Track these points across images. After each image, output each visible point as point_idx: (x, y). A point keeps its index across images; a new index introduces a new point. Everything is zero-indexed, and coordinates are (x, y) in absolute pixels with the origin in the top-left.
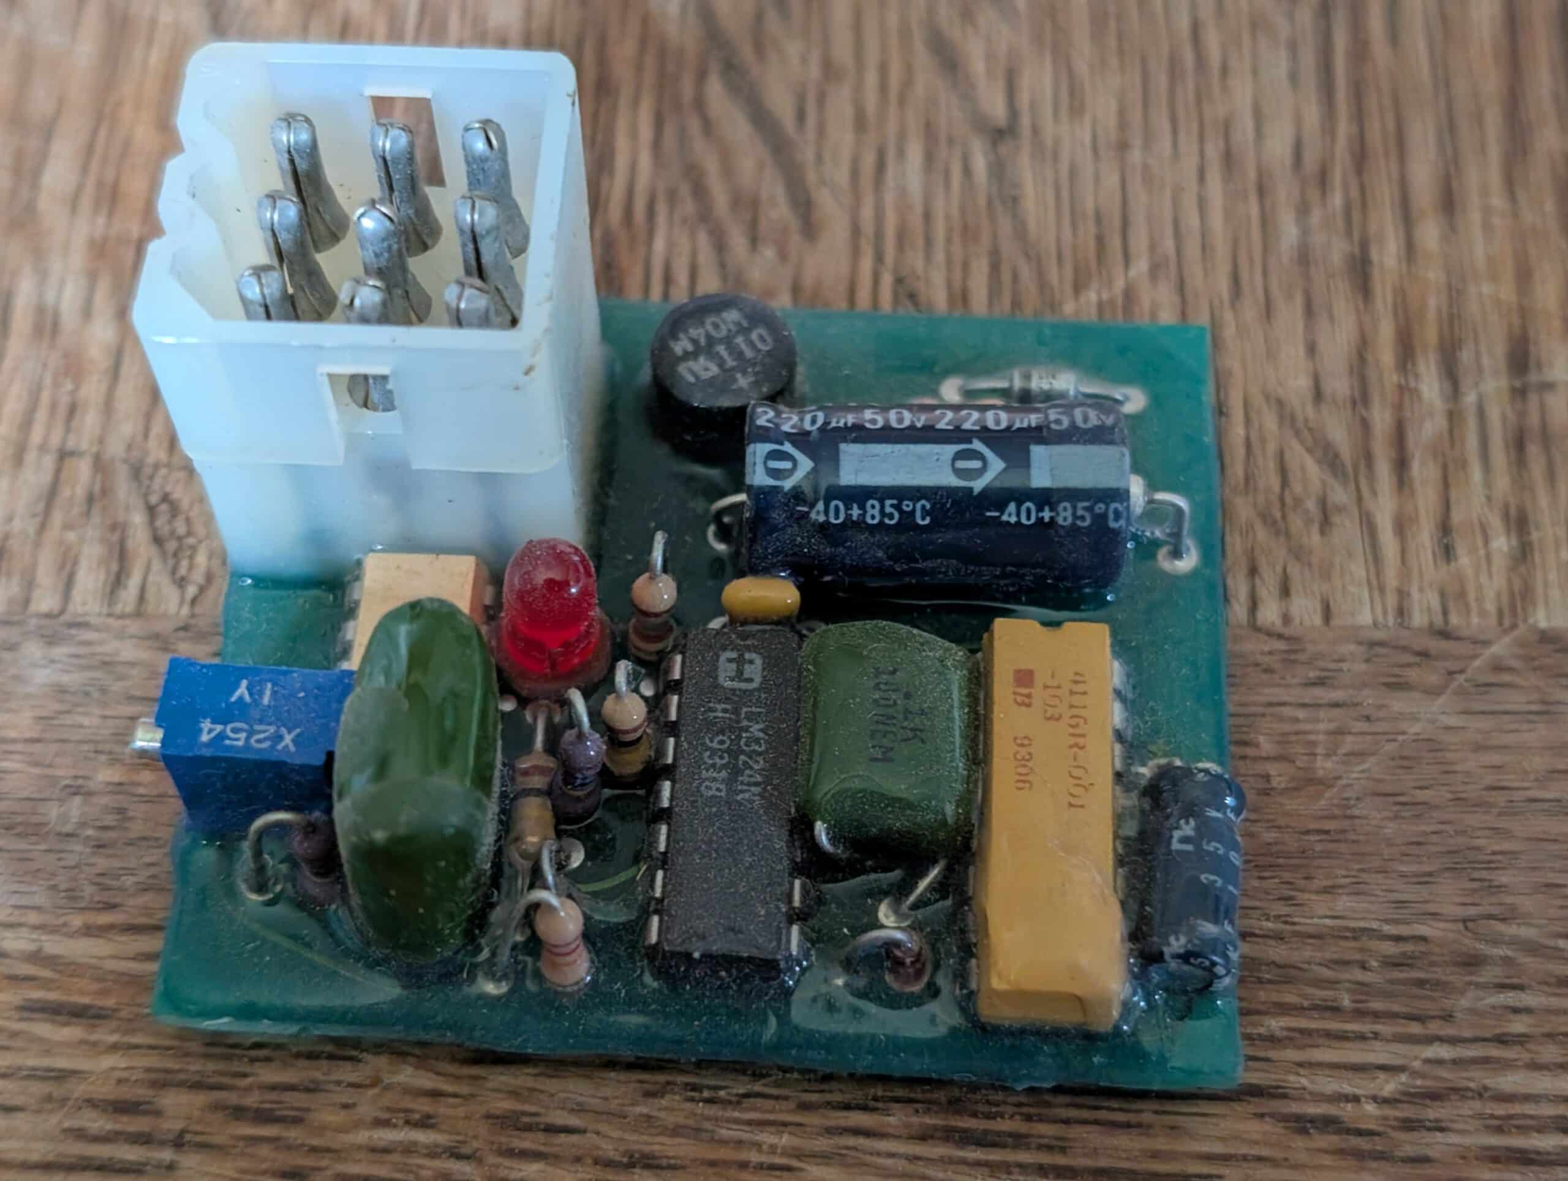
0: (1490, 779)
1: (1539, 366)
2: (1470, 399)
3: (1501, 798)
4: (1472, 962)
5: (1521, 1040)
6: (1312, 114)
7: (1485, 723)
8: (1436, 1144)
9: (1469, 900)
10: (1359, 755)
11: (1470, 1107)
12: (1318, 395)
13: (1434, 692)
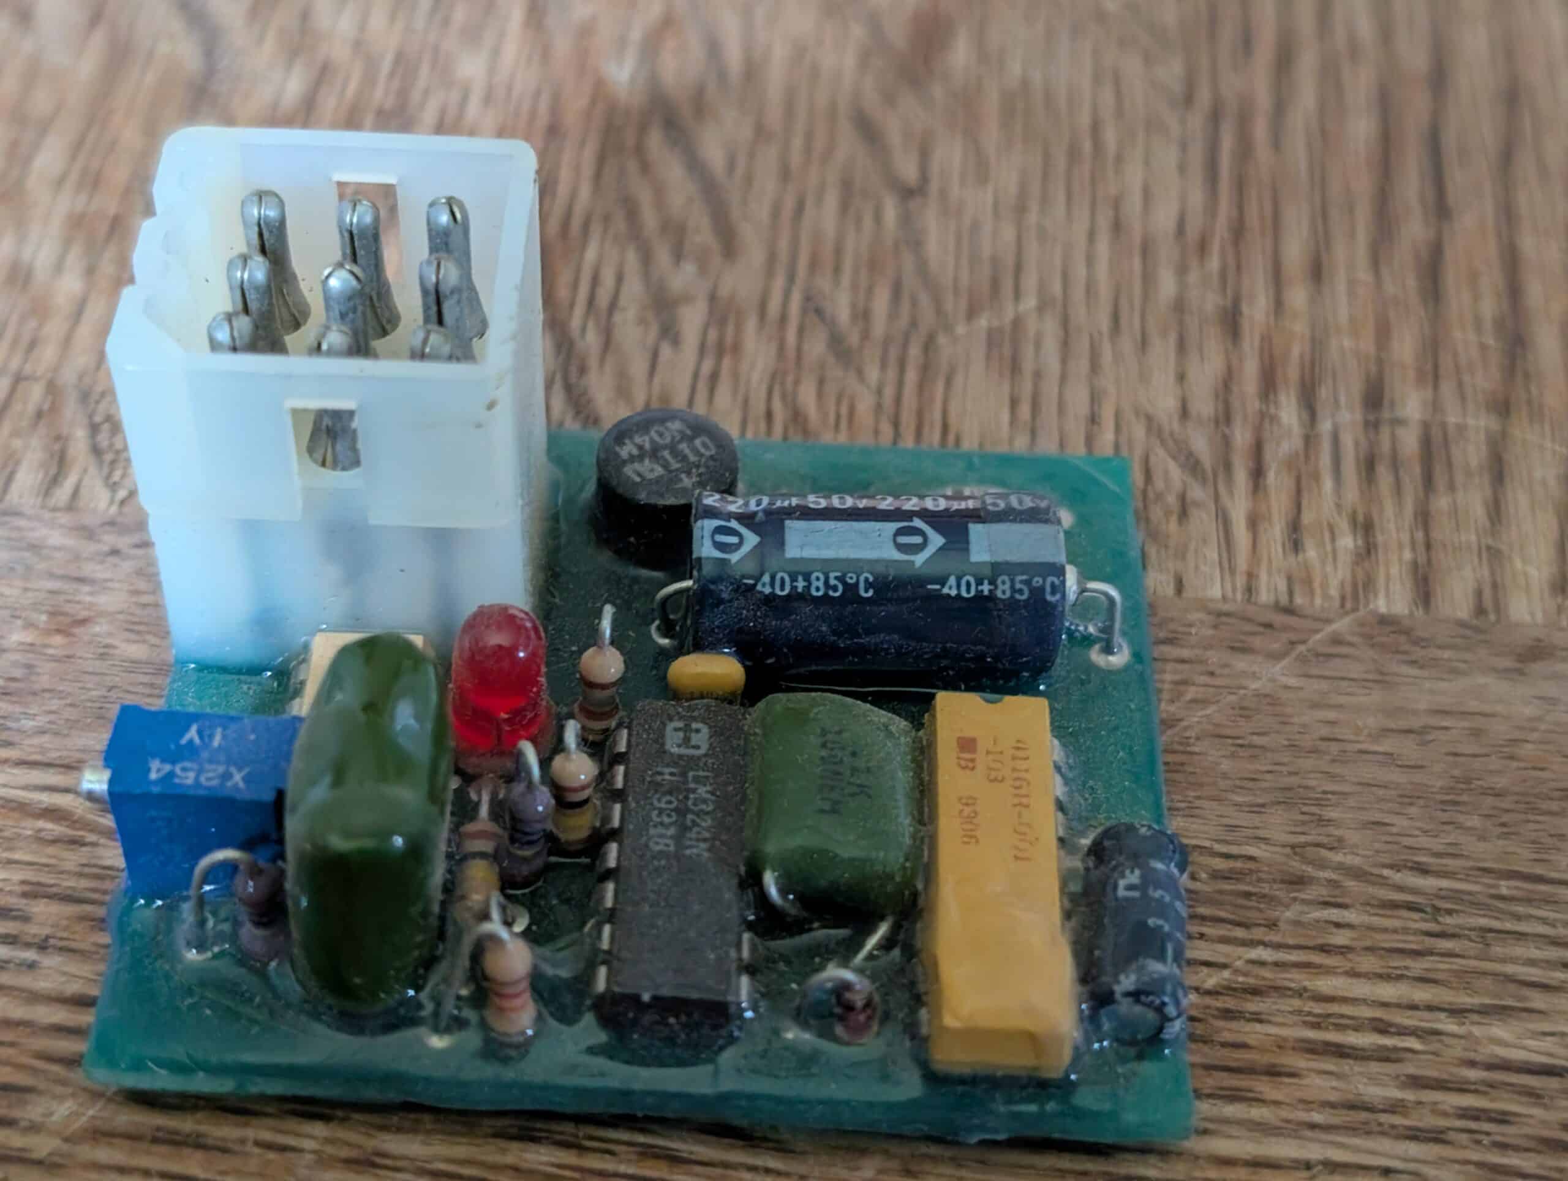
0: (1325, 731)
1: (1392, 404)
2: (1325, 426)
3: (1334, 748)
4: (1299, 881)
5: (1343, 950)
6: (1197, 198)
7: (1324, 685)
8: (1252, 1033)
9: (1298, 829)
10: (1202, 702)
11: (1289, 1004)
12: (1184, 413)
13: (1276, 657)
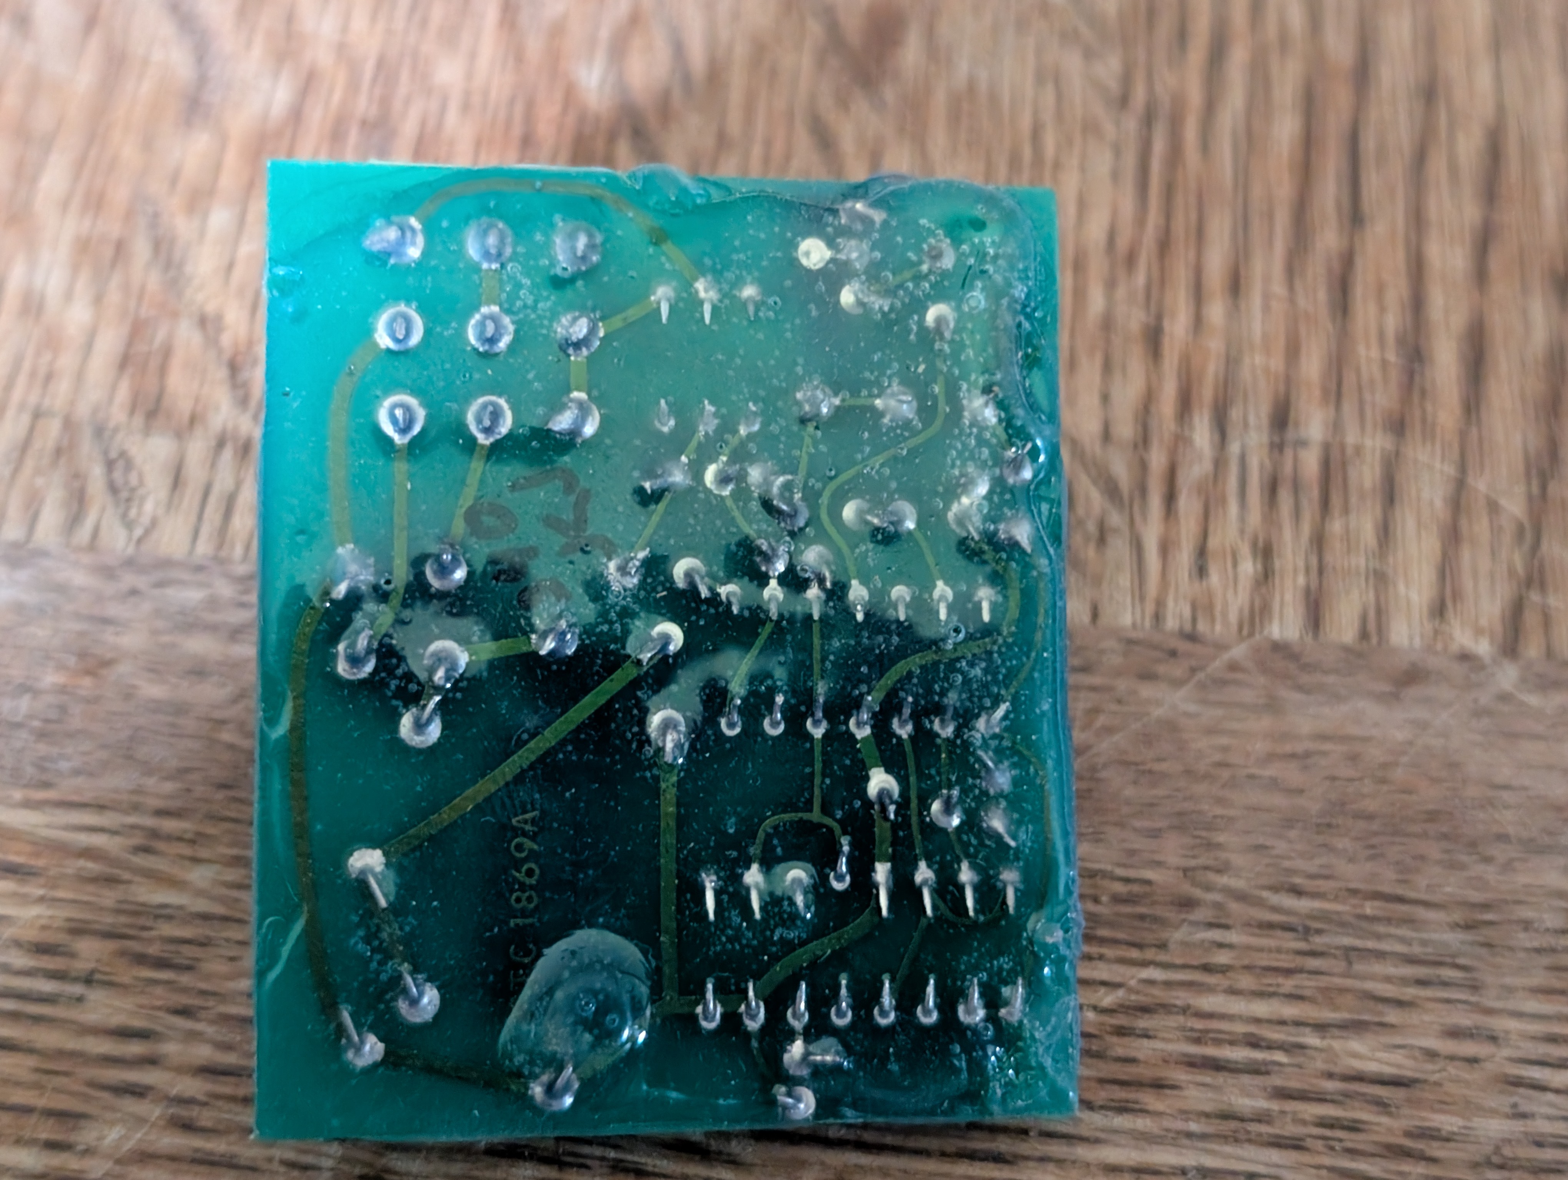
0: (1218, 757)
1: (1297, 424)
2: (1234, 448)
3: (1225, 774)
4: (1187, 904)
5: (1224, 970)
6: (1128, 206)
7: (1220, 712)
8: (1142, 1049)
9: (1191, 853)
10: (1109, 730)
11: (1175, 1021)
12: (1107, 436)
13: (1177, 683)
